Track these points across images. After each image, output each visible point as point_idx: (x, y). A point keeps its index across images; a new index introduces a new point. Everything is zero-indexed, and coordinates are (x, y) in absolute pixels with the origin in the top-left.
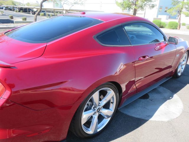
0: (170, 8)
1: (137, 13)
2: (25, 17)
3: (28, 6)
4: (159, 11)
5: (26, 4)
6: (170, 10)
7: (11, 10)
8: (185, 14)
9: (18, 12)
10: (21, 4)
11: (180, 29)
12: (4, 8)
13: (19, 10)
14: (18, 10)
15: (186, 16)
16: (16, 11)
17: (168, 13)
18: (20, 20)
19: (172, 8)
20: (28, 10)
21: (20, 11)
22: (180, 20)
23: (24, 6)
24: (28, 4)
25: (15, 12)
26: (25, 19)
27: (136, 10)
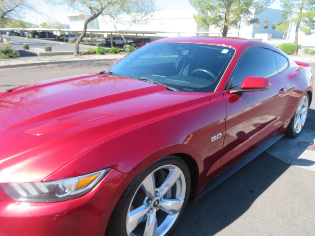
0: (280, 23)
1: (228, 32)
2: (49, 46)
3: (44, 27)
4: (256, 28)
5: (41, 25)
6: (280, 25)
7: (18, 35)
8: (305, 31)
9: (32, 38)
10: (33, 26)
11: (298, 54)
12: (8, 33)
13: (33, 35)
14: (30, 35)
15: (307, 34)
16: (29, 37)
17: (278, 31)
18: (42, 50)
19: (283, 23)
20: (47, 34)
21: (34, 37)
22: (297, 41)
23: (38, 27)
24: (44, 25)
25: (26, 39)
26: (50, 49)
27: (227, 29)
